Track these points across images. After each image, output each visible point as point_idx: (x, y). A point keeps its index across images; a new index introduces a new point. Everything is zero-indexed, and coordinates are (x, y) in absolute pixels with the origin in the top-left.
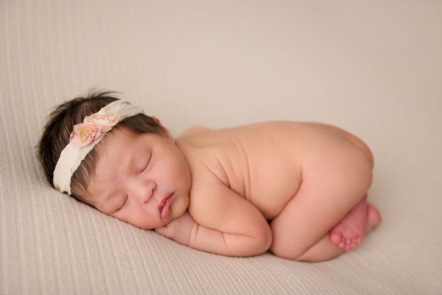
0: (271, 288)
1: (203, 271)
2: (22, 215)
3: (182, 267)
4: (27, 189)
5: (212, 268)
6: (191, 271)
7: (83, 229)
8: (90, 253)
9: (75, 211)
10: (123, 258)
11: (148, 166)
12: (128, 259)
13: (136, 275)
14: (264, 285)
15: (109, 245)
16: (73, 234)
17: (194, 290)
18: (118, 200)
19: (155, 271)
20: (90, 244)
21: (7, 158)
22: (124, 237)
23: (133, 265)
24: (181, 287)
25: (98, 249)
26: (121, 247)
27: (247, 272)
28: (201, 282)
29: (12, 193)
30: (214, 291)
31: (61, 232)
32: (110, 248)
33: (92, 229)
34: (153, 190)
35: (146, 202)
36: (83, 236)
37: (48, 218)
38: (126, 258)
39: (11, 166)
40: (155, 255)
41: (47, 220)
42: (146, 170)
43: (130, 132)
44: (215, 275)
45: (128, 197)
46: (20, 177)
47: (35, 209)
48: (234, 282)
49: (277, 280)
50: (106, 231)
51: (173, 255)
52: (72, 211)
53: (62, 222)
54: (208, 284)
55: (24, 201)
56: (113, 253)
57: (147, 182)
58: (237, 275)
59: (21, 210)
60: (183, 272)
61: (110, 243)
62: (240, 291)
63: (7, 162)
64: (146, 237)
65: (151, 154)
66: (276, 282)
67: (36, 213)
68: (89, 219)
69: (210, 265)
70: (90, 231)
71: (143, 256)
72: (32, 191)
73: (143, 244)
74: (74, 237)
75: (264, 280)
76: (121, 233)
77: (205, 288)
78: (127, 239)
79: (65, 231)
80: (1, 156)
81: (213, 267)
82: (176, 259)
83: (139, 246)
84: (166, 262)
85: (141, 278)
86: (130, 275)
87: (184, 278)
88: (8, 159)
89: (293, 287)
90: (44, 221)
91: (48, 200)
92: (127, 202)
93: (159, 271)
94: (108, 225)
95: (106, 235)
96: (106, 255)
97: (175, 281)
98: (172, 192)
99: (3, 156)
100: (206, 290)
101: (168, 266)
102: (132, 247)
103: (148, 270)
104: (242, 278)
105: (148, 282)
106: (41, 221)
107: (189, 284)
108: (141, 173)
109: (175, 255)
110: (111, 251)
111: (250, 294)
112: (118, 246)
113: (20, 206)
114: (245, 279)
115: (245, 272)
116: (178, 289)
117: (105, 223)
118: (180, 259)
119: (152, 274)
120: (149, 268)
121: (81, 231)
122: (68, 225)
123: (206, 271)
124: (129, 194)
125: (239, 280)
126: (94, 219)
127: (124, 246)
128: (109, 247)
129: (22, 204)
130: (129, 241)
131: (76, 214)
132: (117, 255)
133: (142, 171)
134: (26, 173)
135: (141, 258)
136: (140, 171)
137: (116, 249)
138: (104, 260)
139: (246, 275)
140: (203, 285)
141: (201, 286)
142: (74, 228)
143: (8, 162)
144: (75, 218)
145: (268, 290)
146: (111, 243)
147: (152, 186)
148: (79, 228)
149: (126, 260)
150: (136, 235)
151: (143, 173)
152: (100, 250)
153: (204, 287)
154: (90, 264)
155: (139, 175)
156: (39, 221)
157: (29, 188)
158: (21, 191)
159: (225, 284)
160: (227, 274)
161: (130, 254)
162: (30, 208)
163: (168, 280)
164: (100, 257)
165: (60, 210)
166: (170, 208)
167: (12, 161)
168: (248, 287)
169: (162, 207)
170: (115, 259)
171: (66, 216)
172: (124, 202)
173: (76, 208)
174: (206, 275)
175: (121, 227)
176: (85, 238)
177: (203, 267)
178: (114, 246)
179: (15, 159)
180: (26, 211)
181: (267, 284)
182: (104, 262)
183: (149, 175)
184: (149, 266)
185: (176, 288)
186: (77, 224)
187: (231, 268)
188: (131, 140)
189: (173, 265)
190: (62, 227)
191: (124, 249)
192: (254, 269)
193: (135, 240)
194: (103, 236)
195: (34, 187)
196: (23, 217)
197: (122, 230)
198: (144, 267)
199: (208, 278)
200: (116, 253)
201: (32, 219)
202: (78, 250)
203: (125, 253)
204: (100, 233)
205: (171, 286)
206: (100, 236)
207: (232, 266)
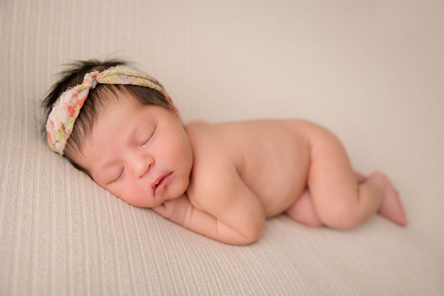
0: (253, 290)
1: (188, 262)
2: (8, 179)
3: (166, 256)
4: (20, 150)
5: (197, 260)
6: (175, 261)
7: (70, 202)
8: (72, 229)
9: (65, 181)
10: (107, 238)
11: (151, 139)
12: (112, 240)
13: (117, 258)
14: (247, 286)
15: (95, 222)
16: (58, 207)
17: (175, 283)
18: (114, 171)
19: (137, 257)
20: (74, 219)
21: (7, 113)
22: (112, 215)
23: (116, 248)
24: (162, 277)
25: (82, 225)
26: (107, 226)
27: (232, 269)
28: (184, 275)
29: (3, 153)
30: (194, 286)
31: (45, 203)
32: (95, 226)
33: (79, 203)
34: (150, 165)
35: (141, 177)
36: (69, 210)
37: (34, 186)
38: (110, 238)
39: (10, 122)
40: (140, 240)
41: (34, 189)
42: (148, 143)
43: (137, 101)
44: (199, 268)
45: (124, 169)
46: (17, 135)
47: (23, 175)
48: (217, 278)
49: (261, 282)
50: (94, 207)
51: (160, 240)
52: (61, 181)
53: (49, 193)
54: (190, 278)
55: (13, 164)
56: (97, 231)
57: (145, 156)
58: (221, 270)
59: (8, 173)
60: (166, 261)
61: (95, 220)
62: (222, 289)
63: (6, 117)
64: (135, 217)
65: (156, 128)
66: (260, 283)
67: (23, 179)
68: (79, 192)
69: (196, 256)
70: (77, 204)
71: (127, 238)
72: (25, 153)
73: (130, 225)
74: (58, 210)
75: (248, 280)
76: (109, 211)
77: (186, 282)
78: (114, 218)
79: (50, 203)
80: (2, 111)
81: (199, 258)
82: (162, 246)
83: (126, 227)
84: (151, 248)
85: (122, 262)
86: (112, 258)
87: (166, 269)
88: (8, 115)
89: (276, 292)
90: (30, 189)
91: (39, 166)
92: (122, 174)
93: (142, 258)
94: (97, 201)
95: (93, 211)
96: (90, 232)
97: (157, 270)
98: (170, 171)
99: (4, 111)
100: (186, 284)
101: (152, 253)
102: (118, 227)
103: (131, 255)
104: (226, 275)
105: (129, 268)
106: (27, 188)
107: (170, 275)
108: (141, 146)
109: (161, 240)
110: (95, 229)
111: (231, 294)
112: (104, 224)
113: (7, 168)
114: (229, 277)
115: (230, 268)
116: (159, 279)
117: (94, 198)
118: (166, 246)
119: (134, 260)
120: (132, 253)
121: (67, 204)
122: (54, 197)
123: (191, 263)
124: (125, 165)
125: (222, 277)
126: (83, 192)
127: (110, 225)
128: (94, 224)
129: (10, 166)
130: (116, 221)
131: (65, 185)
132: (101, 234)
133: (143, 143)
134: (25, 132)
135: (125, 241)
136: (142, 143)
137: (101, 227)
138: (86, 238)
139: (230, 272)
140: (184, 278)
141: (182, 279)
142: (60, 200)
143: (8, 117)
144: (63, 190)
145: (250, 292)
146: (97, 220)
147: (149, 162)
148: (65, 200)
149: (109, 240)
150: (124, 215)
151: (144, 146)
152: (84, 227)
153: (185, 280)
154: (71, 241)
155: (140, 148)
156: (24, 189)
157: (23, 148)
158: (13, 152)
159: (207, 279)
160: (211, 268)
161: (114, 235)
162: (18, 172)
163: (150, 268)
164: (84, 234)
165: (50, 179)
166: (166, 187)
167: (13, 117)
168: (230, 285)
169: (157, 186)
170: (99, 237)
171: (54, 186)
172: (119, 175)
173: (67, 177)
174: (189, 266)
175: (110, 204)
176: (70, 212)
177: (188, 257)
178: (100, 224)
179: (17, 116)
180: (12, 175)
181: (250, 285)
182: (87, 240)
183: (149, 148)
184: (133, 250)
185: (157, 278)
186: (65, 196)
187: (217, 261)
188: (137, 109)
189: (157, 252)
190: (48, 198)
191: (110, 228)
192: (240, 266)
193: (122, 221)
194: (90, 212)
195: (29, 148)
196: (8, 182)
197: (110, 208)
198: (127, 252)
199: (191, 270)
200: (101, 231)
201: (17, 185)
202: (60, 224)
203: (110, 233)
204: (87, 207)
205: (152, 275)
206: (86, 211)
207: (218, 260)
